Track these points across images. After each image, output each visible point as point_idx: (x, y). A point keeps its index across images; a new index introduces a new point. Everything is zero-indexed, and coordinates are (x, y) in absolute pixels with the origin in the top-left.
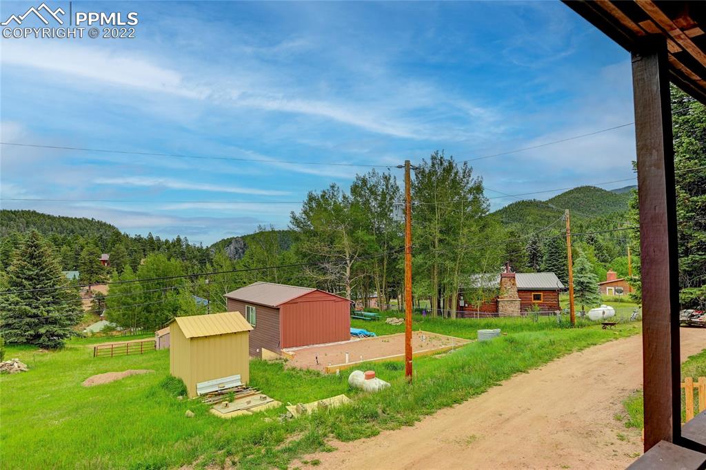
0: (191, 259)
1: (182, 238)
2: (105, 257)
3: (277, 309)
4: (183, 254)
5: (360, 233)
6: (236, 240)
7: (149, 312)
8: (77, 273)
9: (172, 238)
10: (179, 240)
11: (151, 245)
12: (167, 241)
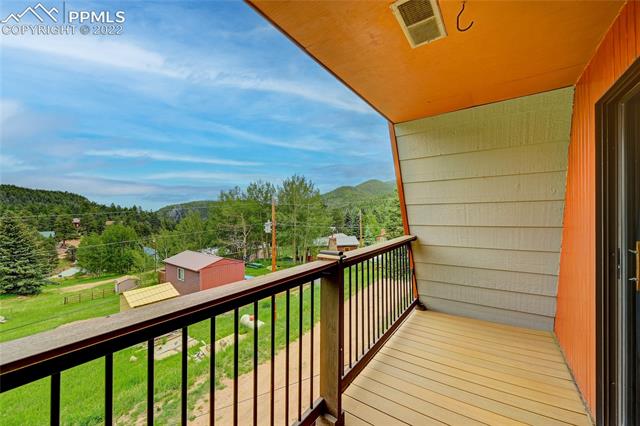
0: (144, 221)
1: (137, 207)
2: (76, 220)
3: (198, 272)
4: (138, 217)
5: (252, 218)
6: (177, 206)
7: (112, 262)
8: (53, 233)
9: (129, 206)
10: (135, 208)
11: (113, 212)
12: (126, 209)
